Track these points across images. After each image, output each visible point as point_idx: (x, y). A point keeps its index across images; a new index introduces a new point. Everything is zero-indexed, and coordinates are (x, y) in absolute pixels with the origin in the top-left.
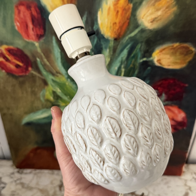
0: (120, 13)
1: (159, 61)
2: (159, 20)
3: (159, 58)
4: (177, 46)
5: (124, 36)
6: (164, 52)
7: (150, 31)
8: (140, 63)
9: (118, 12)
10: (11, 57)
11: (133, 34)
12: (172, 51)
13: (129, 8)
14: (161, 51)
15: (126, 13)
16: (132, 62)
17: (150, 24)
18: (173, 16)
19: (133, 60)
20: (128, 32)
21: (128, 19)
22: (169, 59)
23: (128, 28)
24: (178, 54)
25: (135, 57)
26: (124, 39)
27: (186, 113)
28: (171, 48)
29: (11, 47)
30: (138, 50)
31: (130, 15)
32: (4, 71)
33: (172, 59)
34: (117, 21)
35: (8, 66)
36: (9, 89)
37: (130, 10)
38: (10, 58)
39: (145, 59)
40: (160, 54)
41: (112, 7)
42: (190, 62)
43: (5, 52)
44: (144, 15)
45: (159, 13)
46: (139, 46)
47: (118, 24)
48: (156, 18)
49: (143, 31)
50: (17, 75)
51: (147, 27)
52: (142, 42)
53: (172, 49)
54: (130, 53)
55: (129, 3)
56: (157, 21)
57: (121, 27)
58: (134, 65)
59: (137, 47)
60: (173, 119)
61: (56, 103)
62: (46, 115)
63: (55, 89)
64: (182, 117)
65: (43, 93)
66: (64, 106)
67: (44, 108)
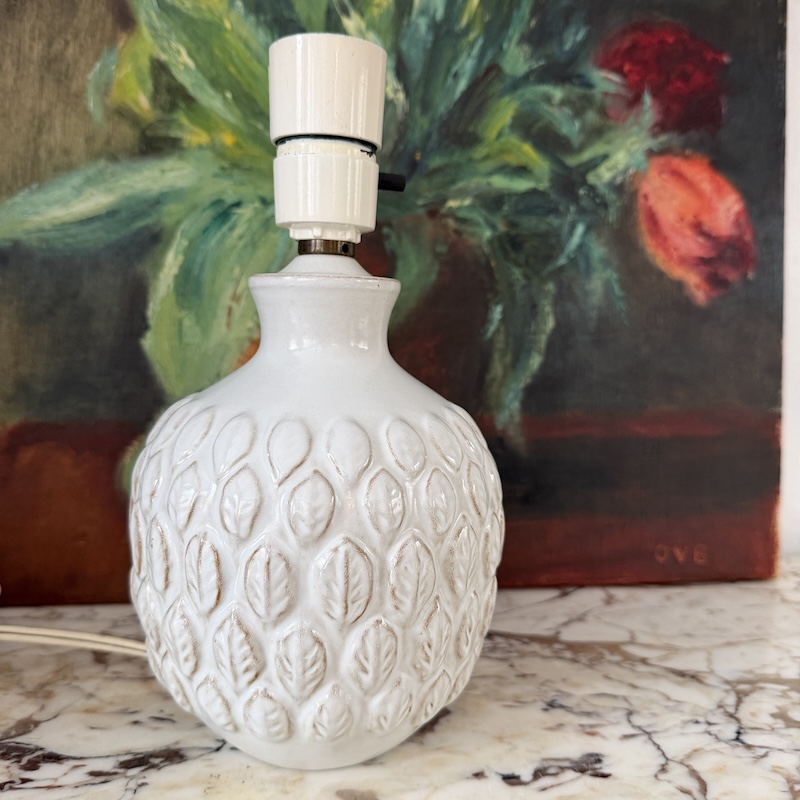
60: (698, 228)
61: (162, 132)
62: (96, 201)
63: (163, 50)
64: (732, 216)
65: (101, 71)
66: (200, 147)
67: (93, 156)
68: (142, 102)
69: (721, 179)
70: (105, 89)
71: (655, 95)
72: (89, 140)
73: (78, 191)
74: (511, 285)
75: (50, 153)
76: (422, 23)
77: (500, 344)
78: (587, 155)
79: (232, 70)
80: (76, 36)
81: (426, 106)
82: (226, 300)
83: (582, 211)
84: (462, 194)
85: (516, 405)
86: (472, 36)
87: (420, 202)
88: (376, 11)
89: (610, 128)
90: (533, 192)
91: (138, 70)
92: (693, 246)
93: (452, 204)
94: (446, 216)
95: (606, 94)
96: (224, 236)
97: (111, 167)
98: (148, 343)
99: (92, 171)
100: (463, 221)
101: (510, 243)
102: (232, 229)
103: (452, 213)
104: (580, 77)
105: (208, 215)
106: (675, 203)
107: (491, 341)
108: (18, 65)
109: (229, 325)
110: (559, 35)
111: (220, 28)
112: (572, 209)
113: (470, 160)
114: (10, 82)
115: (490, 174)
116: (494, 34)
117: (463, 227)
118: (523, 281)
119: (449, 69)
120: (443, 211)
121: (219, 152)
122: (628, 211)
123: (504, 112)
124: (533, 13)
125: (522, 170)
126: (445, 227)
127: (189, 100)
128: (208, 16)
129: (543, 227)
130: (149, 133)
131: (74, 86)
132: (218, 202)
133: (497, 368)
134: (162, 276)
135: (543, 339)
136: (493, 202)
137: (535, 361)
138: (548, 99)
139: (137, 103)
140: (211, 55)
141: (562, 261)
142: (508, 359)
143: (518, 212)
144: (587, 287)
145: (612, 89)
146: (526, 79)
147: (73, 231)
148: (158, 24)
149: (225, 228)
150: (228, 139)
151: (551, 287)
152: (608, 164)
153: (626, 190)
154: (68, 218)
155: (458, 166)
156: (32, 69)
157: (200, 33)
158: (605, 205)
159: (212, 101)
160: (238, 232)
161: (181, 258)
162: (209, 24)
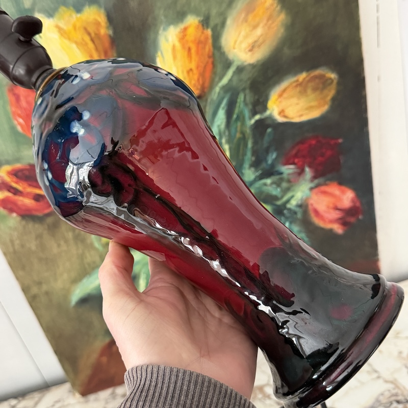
0: (193, 51)
1: (282, 114)
2: (261, 44)
3: (281, 108)
4: (304, 79)
5: (211, 87)
6: (285, 95)
7: (253, 66)
8: (252, 125)
9: (189, 49)
10: (21, 184)
11: (225, 81)
12: (298, 89)
13: (207, 38)
14: (280, 95)
15: (204, 48)
16: (239, 129)
17: (250, 53)
18: (282, 30)
19: (239, 124)
20: (217, 79)
21: (209, 57)
22: (297, 104)
23: (214, 73)
24: (309, 91)
25: (240, 118)
26: (213, 93)
27: (355, 189)
28: (295, 84)
29: (18, 166)
30: (242, 105)
31: (211, 48)
32: (14, 215)
33: (303, 103)
34: (193, 65)
35: (20, 203)
36: (33, 245)
37: (210, 41)
38: (19, 187)
39: (257, 117)
40: (280, 100)
41: (178, 45)
42: (334, 99)
43: (8, 179)
44: (235, 42)
45: (259, 31)
46: (241, 98)
47: (195, 71)
48: (255, 42)
49: (240, 70)
50: (40, 214)
51: (245, 61)
52: (244, 90)
53: (296, 86)
54: (229, 114)
55: (204, 29)
56: (259, 46)
57: (202, 75)
58: (243, 133)
59: (238, 100)
60: (336, 208)
64: (350, 199)
69: (343, 188)
71: (310, 167)
72: (100, 256)
75: (89, 265)
78: (285, 199)
83: (287, 218)
89: (292, 186)
92: (336, 215)
95: (289, 174)
106: (325, 203)
110: (265, 160)
114: (66, 248)
124: (253, 155)
131: (88, 243)
138: (265, 184)
145: (291, 171)
146: (254, 181)
152: (295, 198)
153: (303, 206)
156: (71, 241)
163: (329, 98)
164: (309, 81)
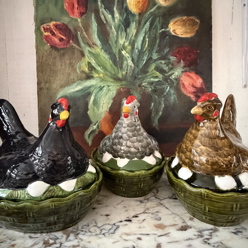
1: (174, 31)
3: (174, 29)
4: (185, 19)
5: (146, 12)
6: (176, 24)
7: (165, 8)
8: (160, 33)
11: (152, 10)
12: (183, 23)
14: (174, 23)
16: (154, 33)
17: (164, 2)
19: (155, 30)
20: (149, 9)
22: (182, 29)
23: (148, 6)
25: (156, 27)
26: (146, 14)
27: (203, 79)
28: (181, 20)
29: (58, 23)
30: (157, 23)
32: (49, 44)
35: (53, 39)
38: (55, 32)
39: (163, 30)
40: (174, 25)
42: (197, 31)
43: (52, 28)
46: (158, 19)
47: (141, 3)
49: (159, 7)
51: (162, 5)
52: (159, 16)
54: (151, 25)
57: (143, 5)
58: (155, 35)
59: (156, 20)
60: (193, 86)
61: (90, 75)
62: (79, 88)
63: (90, 60)
64: (200, 83)
65: (79, 65)
66: (97, 77)
67: (78, 80)
68: (86, 70)
69: (198, 76)
70: (80, 68)
71: (183, 60)
72: (77, 77)
73: (76, 86)
74: (155, 99)
75: (71, 80)
76: (137, 51)
77: (153, 110)
78: (169, 73)
79: (102, 62)
80: (75, 58)
81: (138, 66)
82: (102, 104)
83: (169, 84)
84: (145, 82)
85: (157, 122)
86: (146, 52)
87: (137, 84)
88: (128, 49)
89: (174, 68)
90: (159, 81)
91: (85, 64)
92: (192, 90)
93: (143, 84)
94: (142, 86)
95: (173, 61)
96: (101, 93)
97: (81, 82)
98: (89, 112)
99: (78, 83)
100: (145, 87)
101: (155, 91)
102: (103, 91)
103: (143, 86)
104: (168, 58)
105: (99, 89)
106: (188, 81)
107: (152, 110)
108: (65, 65)
109: (102, 109)
110: (163, 51)
111: (100, 55)
112: (167, 84)
113: (147, 76)
114: (64, 68)
115: (150, 78)
116: (151, 52)
117: (145, 88)
118: (158, 98)
119: (142, 59)
120: (142, 85)
121: (100, 78)
122: (178, 84)
123: (153, 66)
124: (158, 47)
125: (157, 77)
126: (142, 88)
127: (95, 69)
128: (97, 53)
129: (161, 88)
130: (88, 75)
131: (75, 68)
132: (100, 87)
133: (153, 115)
134: (91, 100)
135: (162, 109)
136: (151, 83)
137: (161, 113)
138: (161, 63)
139: (85, 70)
140: (98, 60)
141: (165, 94)
142: (155, 113)
143: (156, 85)
144: (171, 99)
146: (157, 60)
147: (75, 93)
148: (89, 55)
149: (101, 91)
150: (102, 75)
151: (163, 99)
152: (174, 74)
153: (178, 79)
154: (74, 91)
155: (144, 77)
156: (67, 65)
157: (96, 56)
158: (173, 83)
159: (99, 69)
160: (104, 92)
161: (94, 97)
162: (98, 54)
163: (195, 30)
164: (187, 20)
